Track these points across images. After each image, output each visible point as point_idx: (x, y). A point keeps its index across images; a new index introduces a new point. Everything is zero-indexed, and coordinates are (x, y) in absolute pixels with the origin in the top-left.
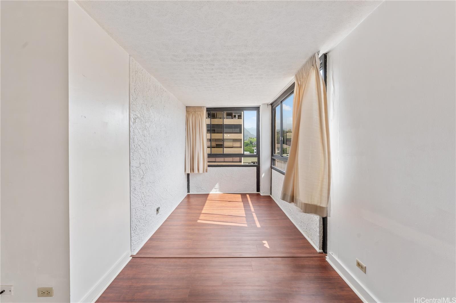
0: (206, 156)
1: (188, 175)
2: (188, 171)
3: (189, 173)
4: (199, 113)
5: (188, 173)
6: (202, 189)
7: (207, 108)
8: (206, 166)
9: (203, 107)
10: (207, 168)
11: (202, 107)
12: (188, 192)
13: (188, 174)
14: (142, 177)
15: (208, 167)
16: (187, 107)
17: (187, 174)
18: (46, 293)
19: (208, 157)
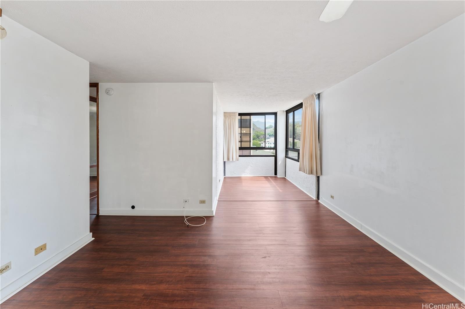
0: (238, 148)
1: (225, 162)
2: (226, 160)
4: (233, 117)
7: (239, 113)
8: (238, 156)
9: (237, 112)
10: (238, 158)
12: (225, 175)
16: (225, 113)
18: (203, 202)
19: (239, 149)
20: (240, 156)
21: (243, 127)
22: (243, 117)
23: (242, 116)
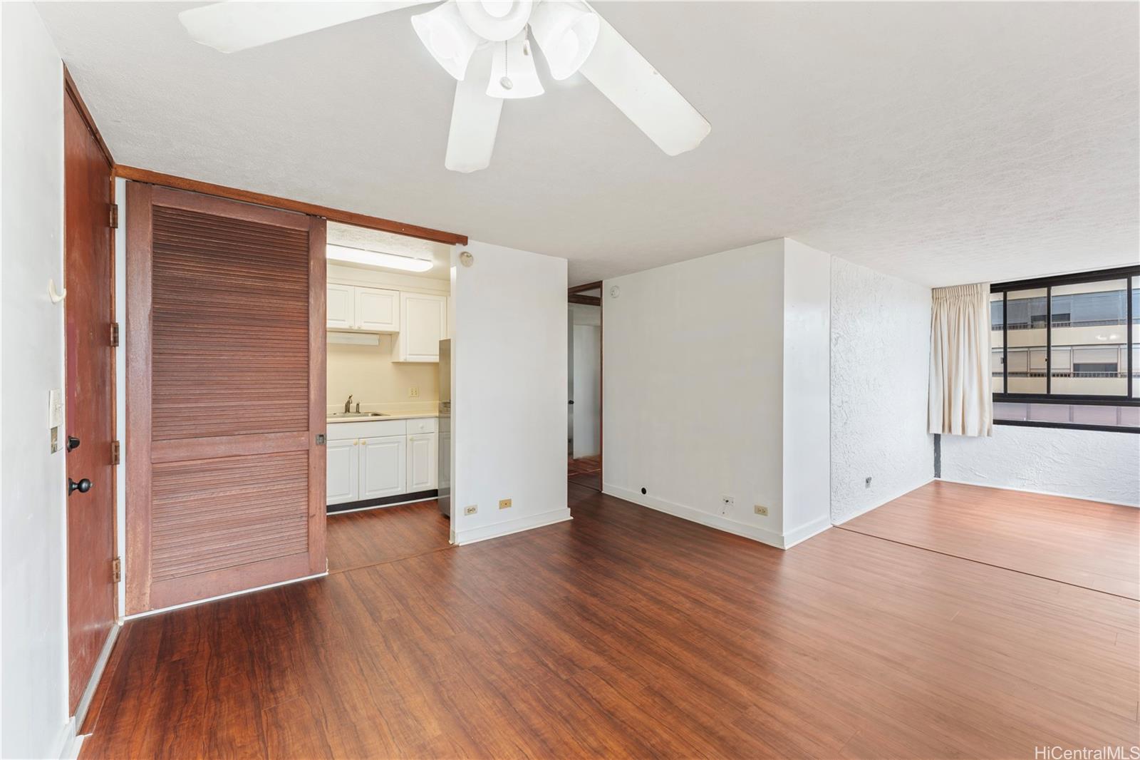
0: (988, 398)
1: (937, 438)
2: (937, 429)
3: (940, 432)
4: (968, 299)
5: (936, 433)
6: (975, 474)
7: (991, 285)
8: (988, 420)
9: (981, 284)
10: (991, 426)
11: (977, 284)
12: (938, 474)
13: (935, 435)
14: (845, 421)
15: (994, 423)
16: (935, 289)
17: (933, 436)
18: (761, 511)
19: (994, 400)
20: (997, 422)
21: (1014, 327)
22: (1012, 295)
23: (1008, 293)
